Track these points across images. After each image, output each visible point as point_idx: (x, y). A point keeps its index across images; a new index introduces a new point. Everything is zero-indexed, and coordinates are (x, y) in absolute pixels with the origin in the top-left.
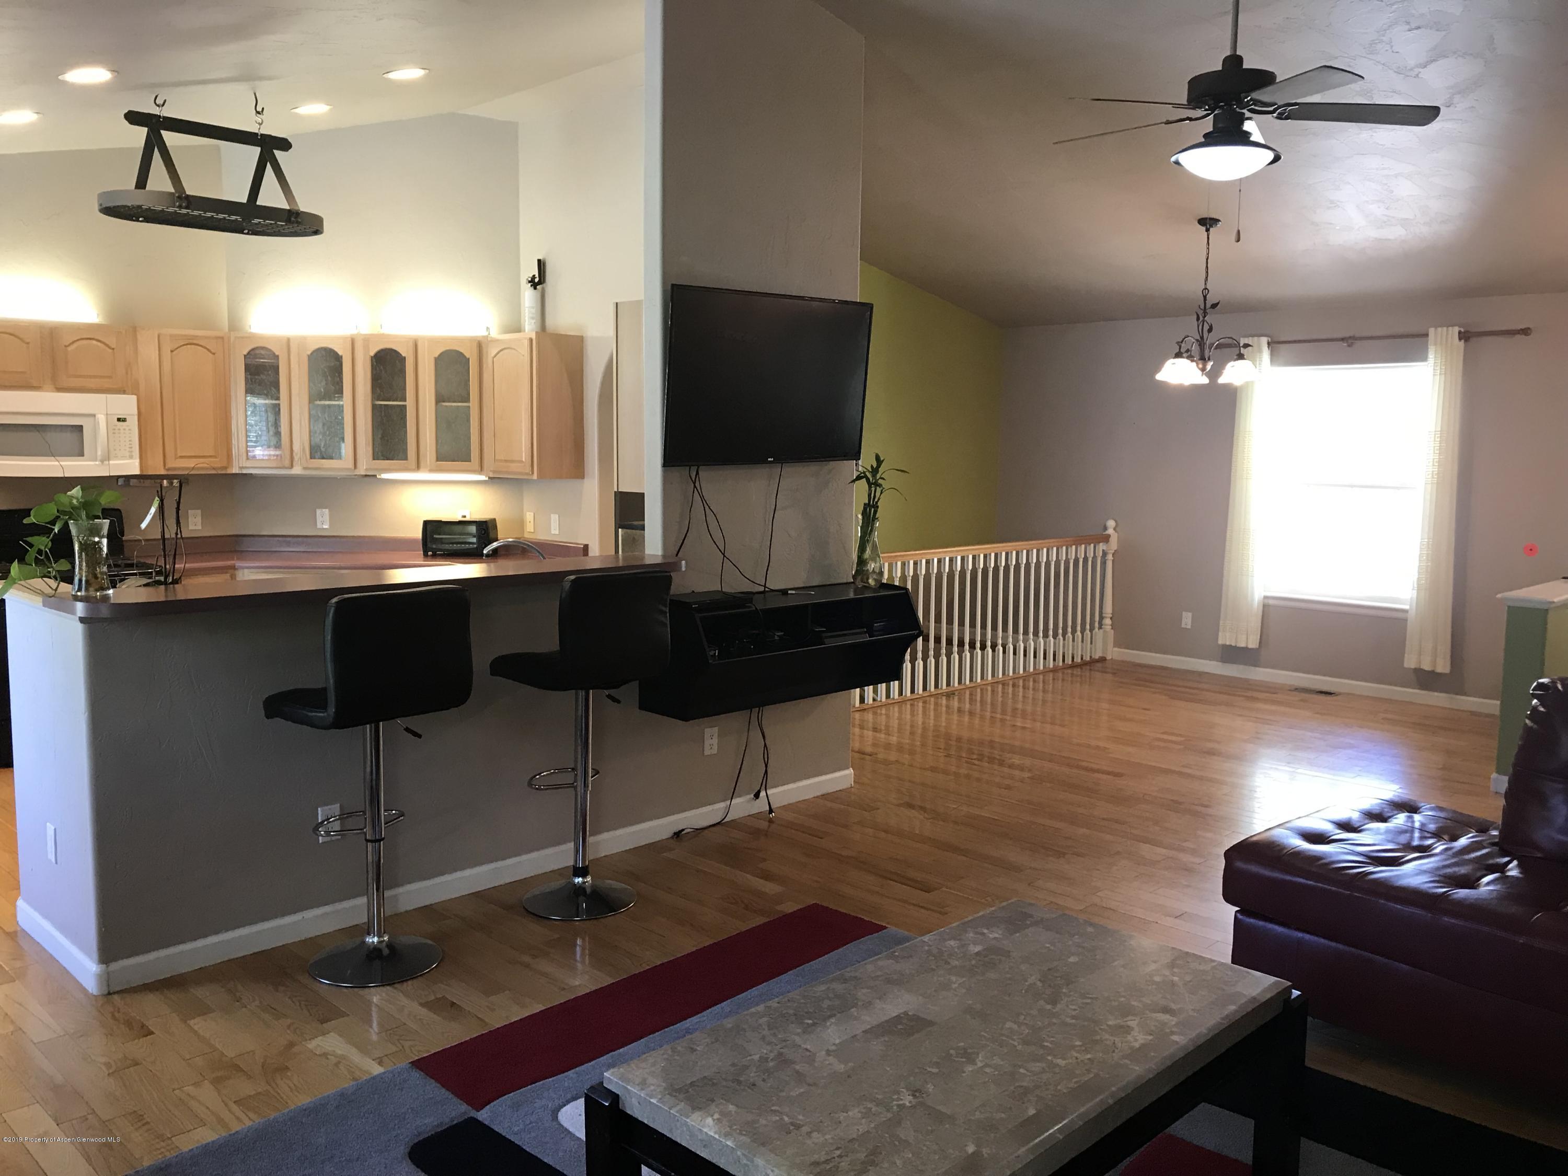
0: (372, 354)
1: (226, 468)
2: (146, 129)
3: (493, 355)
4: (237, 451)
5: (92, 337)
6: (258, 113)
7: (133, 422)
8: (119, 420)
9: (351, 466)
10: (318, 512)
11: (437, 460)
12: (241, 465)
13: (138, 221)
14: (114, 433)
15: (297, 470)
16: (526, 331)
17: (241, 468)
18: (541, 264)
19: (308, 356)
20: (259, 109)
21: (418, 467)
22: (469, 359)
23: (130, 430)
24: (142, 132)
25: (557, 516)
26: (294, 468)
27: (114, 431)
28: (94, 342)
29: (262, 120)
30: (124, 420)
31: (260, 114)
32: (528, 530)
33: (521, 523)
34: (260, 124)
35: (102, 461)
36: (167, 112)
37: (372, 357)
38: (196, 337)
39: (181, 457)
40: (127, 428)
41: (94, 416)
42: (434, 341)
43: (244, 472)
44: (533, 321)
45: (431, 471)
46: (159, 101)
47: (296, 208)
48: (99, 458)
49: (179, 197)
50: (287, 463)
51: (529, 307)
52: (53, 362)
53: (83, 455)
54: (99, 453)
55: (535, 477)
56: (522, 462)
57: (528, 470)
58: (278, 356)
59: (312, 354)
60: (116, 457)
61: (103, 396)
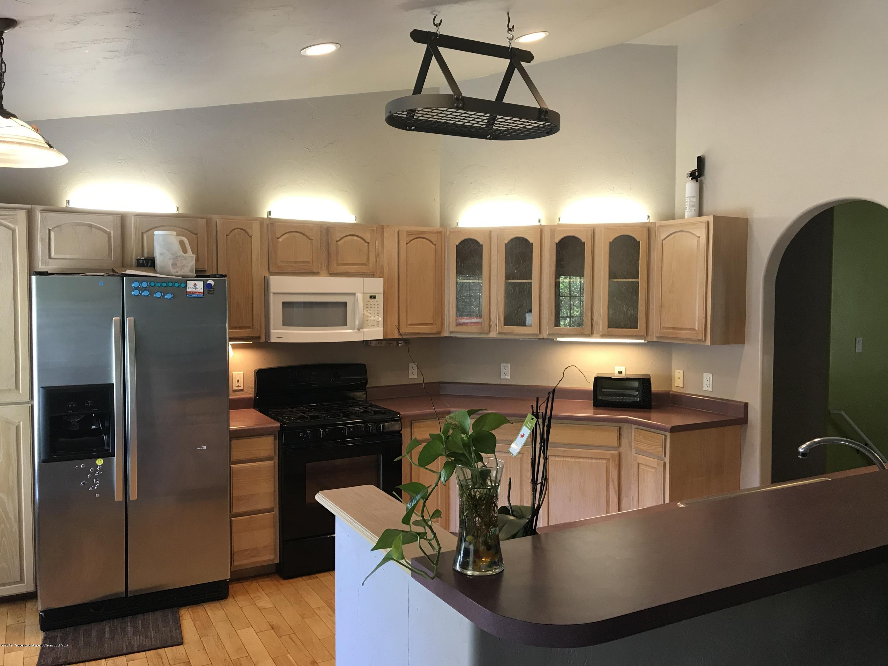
0: (557, 240)
1: (439, 333)
2: (426, 46)
3: (663, 238)
4: (448, 319)
5: (354, 234)
6: (510, 30)
7: (380, 299)
8: (371, 297)
9: (537, 331)
10: (502, 365)
11: (609, 328)
12: (451, 330)
13: (410, 130)
14: (367, 308)
15: (493, 335)
16: (686, 217)
17: (451, 333)
18: (701, 161)
19: (506, 244)
20: (511, 27)
21: (591, 334)
22: (639, 242)
23: (378, 305)
24: (423, 48)
25: (710, 375)
26: (491, 333)
27: (367, 306)
28: (356, 238)
29: (513, 36)
30: (375, 297)
31: (511, 31)
32: (676, 385)
33: (669, 379)
34: (511, 39)
35: (358, 330)
36: (443, 31)
37: (557, 243)
38: (424, 233)
39: (410, 325)
40: (376, 304)
41: (355, 294)
42: (608, 228)
43: (453, 335)
44: (693, 209)
45: (603, 336)
46: (437, 21)
47: (545, 107)
48: (357, 327)
49: (457, 99)
50: (486, 329)
51: (690, 197)
52: (328, 252)
53: (346, 325)
54: (357, 323)
55: (708, 343)
56: (694, 329)
57: (701, 337)
58: (482, 245)
59: (508, 243)
60: (368, 326)
61: (361, 279)
